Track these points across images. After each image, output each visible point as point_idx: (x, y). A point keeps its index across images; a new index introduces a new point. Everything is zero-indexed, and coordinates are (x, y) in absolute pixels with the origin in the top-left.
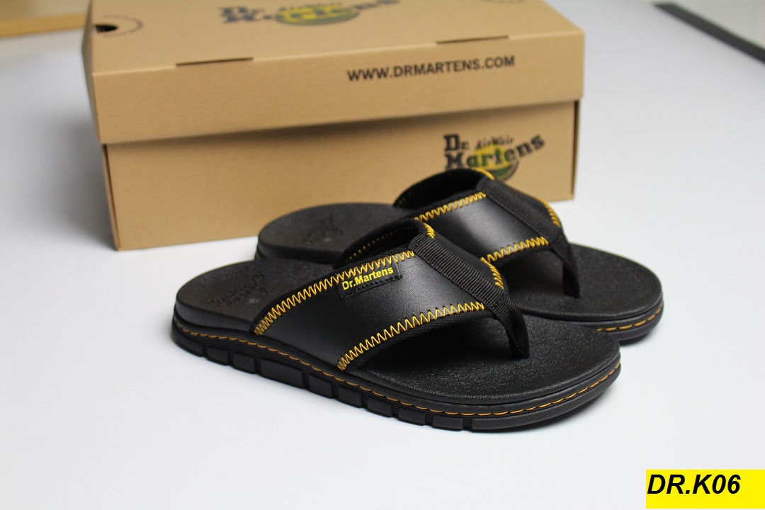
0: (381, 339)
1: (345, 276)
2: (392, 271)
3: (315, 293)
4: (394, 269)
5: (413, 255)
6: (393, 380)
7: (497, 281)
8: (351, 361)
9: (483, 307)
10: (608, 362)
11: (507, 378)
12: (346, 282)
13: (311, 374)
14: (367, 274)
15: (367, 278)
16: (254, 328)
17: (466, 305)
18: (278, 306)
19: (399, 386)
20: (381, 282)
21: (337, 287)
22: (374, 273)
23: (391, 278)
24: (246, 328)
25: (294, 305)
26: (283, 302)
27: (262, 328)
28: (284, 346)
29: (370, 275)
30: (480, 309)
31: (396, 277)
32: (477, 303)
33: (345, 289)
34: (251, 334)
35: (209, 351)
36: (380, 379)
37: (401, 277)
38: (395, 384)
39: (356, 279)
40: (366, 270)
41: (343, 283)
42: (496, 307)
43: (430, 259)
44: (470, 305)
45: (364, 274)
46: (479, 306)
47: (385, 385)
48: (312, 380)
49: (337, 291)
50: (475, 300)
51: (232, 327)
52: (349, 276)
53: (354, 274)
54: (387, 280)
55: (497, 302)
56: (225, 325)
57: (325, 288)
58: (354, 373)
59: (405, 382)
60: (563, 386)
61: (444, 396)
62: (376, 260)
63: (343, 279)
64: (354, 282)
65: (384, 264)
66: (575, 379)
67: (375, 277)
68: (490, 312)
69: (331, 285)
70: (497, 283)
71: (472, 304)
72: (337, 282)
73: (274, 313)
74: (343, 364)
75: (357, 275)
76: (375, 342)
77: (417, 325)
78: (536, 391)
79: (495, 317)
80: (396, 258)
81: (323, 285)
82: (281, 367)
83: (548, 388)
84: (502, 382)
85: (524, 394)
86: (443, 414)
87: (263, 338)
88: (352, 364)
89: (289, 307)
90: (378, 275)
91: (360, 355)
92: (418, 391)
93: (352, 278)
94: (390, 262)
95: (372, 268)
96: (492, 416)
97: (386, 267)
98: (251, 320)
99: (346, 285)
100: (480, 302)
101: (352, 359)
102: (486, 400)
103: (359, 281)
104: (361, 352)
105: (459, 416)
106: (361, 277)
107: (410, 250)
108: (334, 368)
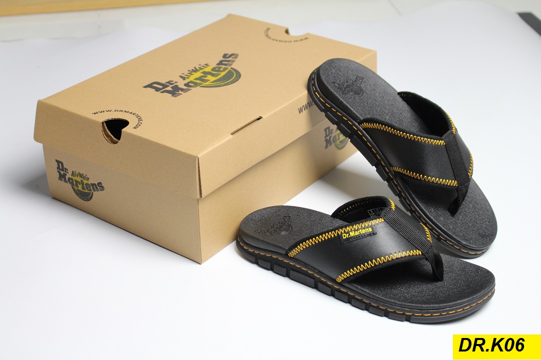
0: (363, 268)
1: (344, 231)
2: (371, 230)
3: (326, 238)
4: (372, 229)
5: (383, 221)
6: (367, 291)
7: (428, 237)
8: (345, 279)
9: (420, 253)
10: (489, 289)
11: (431, 293)
12: (345, 234)
13: (320, 282)
14: (357, 230)
15: (357, 233)
16: (289, 253)
17: (412, 251)
18: (304, 243)
19: (370, 294)
20: (365, 236)
21: (339, 236)
22: (361, 230)
23: (371, 234)
24: (284, 252)
25: (314, 244)
26: (307, 241)
27: (292, 254)
28: (306, 265)
29: (359, 231)
30: (419, 254)
31: (373, 234)
32: (418, 251)
33: (344, 238)
34: (286, 255)
35: (260, 261)
36: (360, 289)
37: (376, 233)
38: (369, 294)
39: (351, 233)
40: (356, 228)
41: (343, 235)
42: (427, 253)
43: (393, 224)
44: (414, 252)
45: (355, 231)
46: (418, 252)
47: (363, 293)
48: (320, 285)
49: (340, 239)
50: (416, 248)
51: (274, 250)
52: (346, 231)
53: (350, 230)
54: (368, 235)
55: (428, 251)
56: (270, 249)
57: (333, 236)
58: (345, 285)
59: (374, 292)
60: (463, 302)
61: (396, 303)
62: (362, 222)
63: (343, 232)
64: (349, 235)
65: (367, 225)
66: (469, 298)
67: (361, 233)
68: (424, 256)
69: (336, 235)
70: (428, 239)
71: (415, 251)
72: (340, 233)
73: (301, 247)
74: (340, 279)
75: (351, 231)
76: (360, 270)
77: (384, 262)
78: (448, 304)
79: (427, 259)
80: (374, 222)
81: (331, 235)
82: (302, 276)
83: (455, 303)
84: (428, 296)
85: (441, 305)
86: (395, 312)
87: (293, 259)
88: (345, 280)
89: (311, 245)
90: (363, 231)
91: (351, 276)
92: (382, 299)
93: (348, 232)
94: (370, 224)
95: (360, 227)
96: (422, 316)
97: (368, 227)
98: (287, 248)
99: (344, 236)
100: (419, 250)
101: (345, 277)
102: (419, 307)
103: (352, 234)
104: (351, 274)
105: (404, 314)
106: (353, 232)
107: (381, 218)
108: (334, 281)
